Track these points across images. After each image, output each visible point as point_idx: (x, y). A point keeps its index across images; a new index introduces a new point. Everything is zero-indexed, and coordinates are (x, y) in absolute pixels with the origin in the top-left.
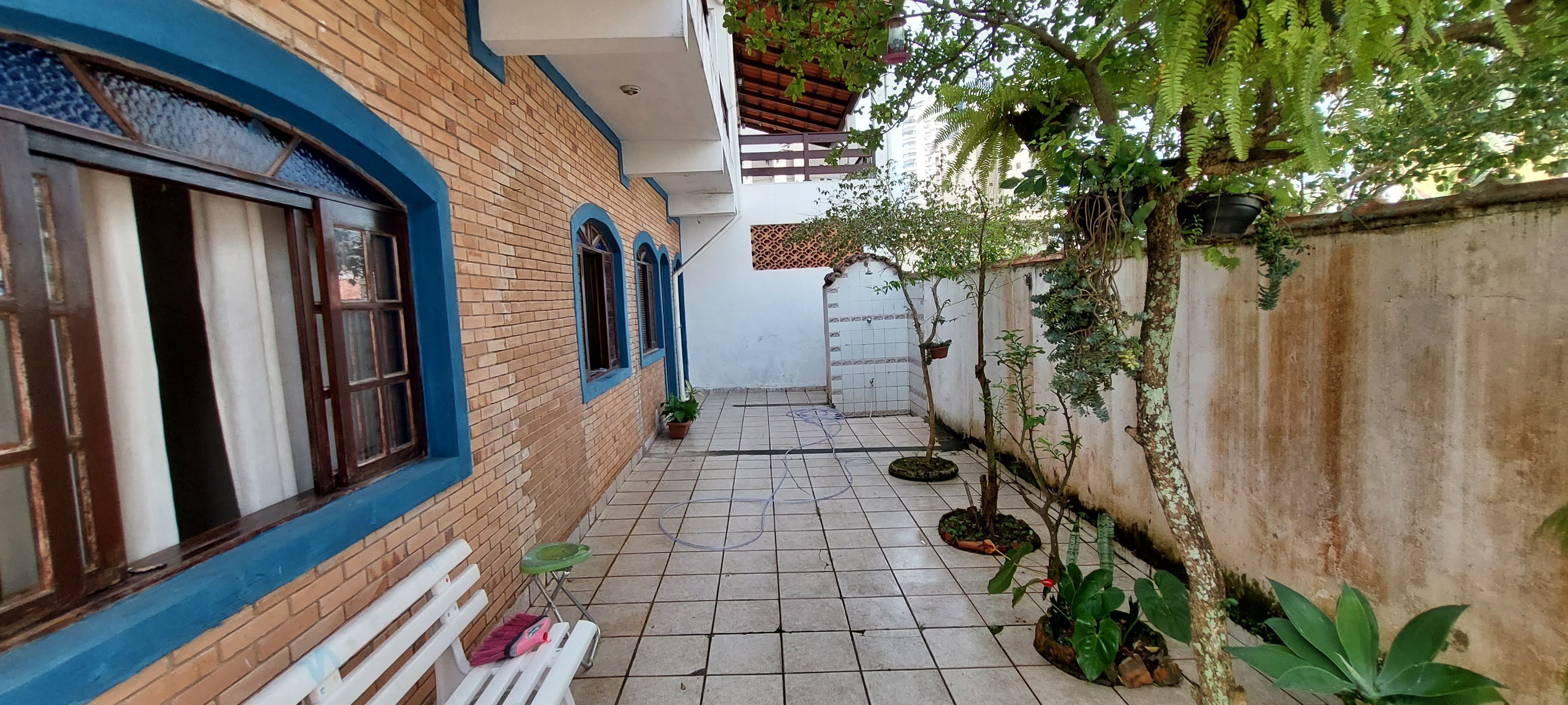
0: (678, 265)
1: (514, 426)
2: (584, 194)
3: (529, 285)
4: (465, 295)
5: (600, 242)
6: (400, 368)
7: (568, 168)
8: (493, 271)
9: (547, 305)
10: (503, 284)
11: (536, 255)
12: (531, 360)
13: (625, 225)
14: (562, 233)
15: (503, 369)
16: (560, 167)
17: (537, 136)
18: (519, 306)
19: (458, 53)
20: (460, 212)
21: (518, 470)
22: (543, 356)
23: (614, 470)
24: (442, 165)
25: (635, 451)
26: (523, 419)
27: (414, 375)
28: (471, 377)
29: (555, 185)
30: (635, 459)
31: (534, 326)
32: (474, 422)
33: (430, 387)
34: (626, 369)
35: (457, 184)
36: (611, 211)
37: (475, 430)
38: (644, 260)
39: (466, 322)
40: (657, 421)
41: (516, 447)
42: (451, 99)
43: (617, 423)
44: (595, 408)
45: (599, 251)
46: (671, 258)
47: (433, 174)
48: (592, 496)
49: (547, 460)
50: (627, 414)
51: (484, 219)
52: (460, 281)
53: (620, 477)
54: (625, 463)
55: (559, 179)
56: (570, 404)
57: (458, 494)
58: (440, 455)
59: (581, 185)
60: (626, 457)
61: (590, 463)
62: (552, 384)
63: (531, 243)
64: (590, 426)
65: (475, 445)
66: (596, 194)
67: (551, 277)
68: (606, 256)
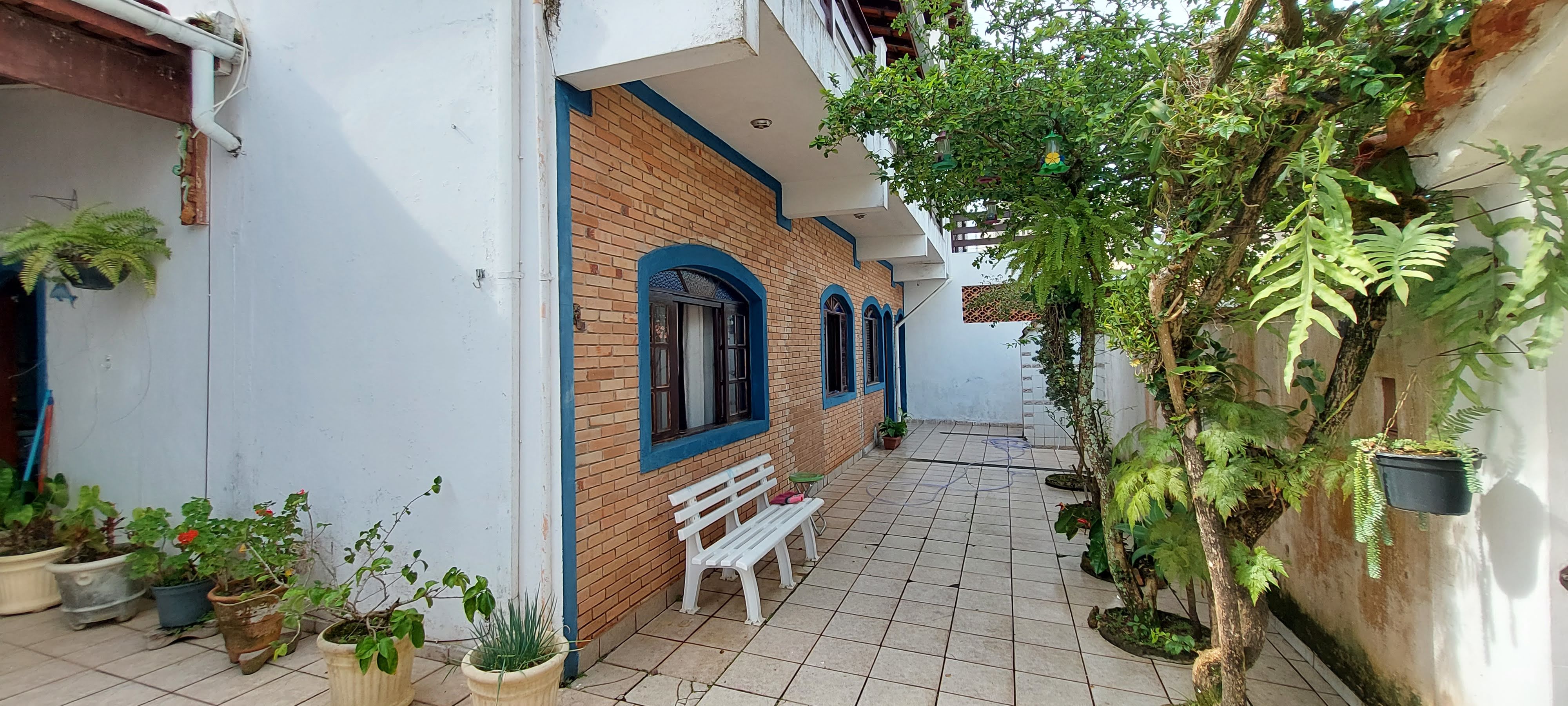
0: (901, 317)
1: (787, 412)
2: (829, 279)
3: (798, 337)
4: (770, 343)
5: (839, 307)
6: (743, 376)
7: (820, 266)
8: (781, 330)
9: (806, 348)
10: (785, 337)
11: (802, 320)
12: (797, 379)
13: (856, 294)
14: (816, 306)
15: (784, 381)
16: (817, 267)
17: (805, 253)
18: (792, 349)
19: (771, 225)
20: (770, 302)
21: (788, 437)
22: (802, 377)
23: (841, 459)
24: (765, 282)
25: (856, 452)
26: (792, 410)
27: (748, 379)
28: (771, 383)
29: (813, 278)
30: (856, 456)
31: (799, 360)
32: (772, 405)
33: (754, 386)
34: (852, 393)
35: (770, 289)
36: (847, 286)
37: (771, 410)
38: (872, 316)
39: (771, 356)
40: (875, 436)
41: (788, 424)
42: (769, 249)
43: (845, 427)
44: (831, 414)
45: (838, 313)
46: (894, 313)
47: (761, 286)
48: (826, 469)
49: (802, 437)
50: (852, 424)
51: (780, 304)
52: (769, 335)
53: (845, 464)
54: (849, 457)
55: (815, 274)
56: (816, 408)
57: (764, 438)
58: (755, 419)
59: (827, 274)
60: (849, 453)
61: (826, 447)
62: (806, 394)
63: (799, 314)
64: (827, 425)
65: (771, 417)
66: (837, 278)
67: (809, 332)
68: (843, 317)
